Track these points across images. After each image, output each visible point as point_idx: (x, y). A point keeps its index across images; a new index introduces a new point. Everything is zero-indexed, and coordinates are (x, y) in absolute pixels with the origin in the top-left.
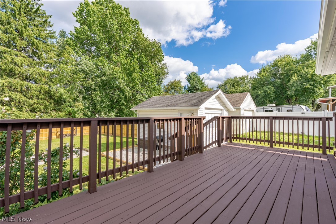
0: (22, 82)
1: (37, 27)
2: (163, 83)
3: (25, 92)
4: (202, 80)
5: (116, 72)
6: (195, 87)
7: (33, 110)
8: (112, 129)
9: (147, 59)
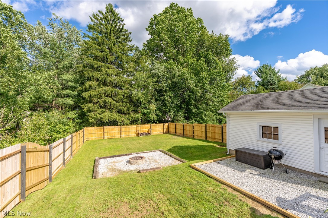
0: (112, 89)
1: (121, 43)
2: (232, 79)
3: (113, 96)
4: (278, 72)
5: (184, 73)
6: (270, 82)
7: (119, 112)
8: (184, 129)
9: (214, 56)
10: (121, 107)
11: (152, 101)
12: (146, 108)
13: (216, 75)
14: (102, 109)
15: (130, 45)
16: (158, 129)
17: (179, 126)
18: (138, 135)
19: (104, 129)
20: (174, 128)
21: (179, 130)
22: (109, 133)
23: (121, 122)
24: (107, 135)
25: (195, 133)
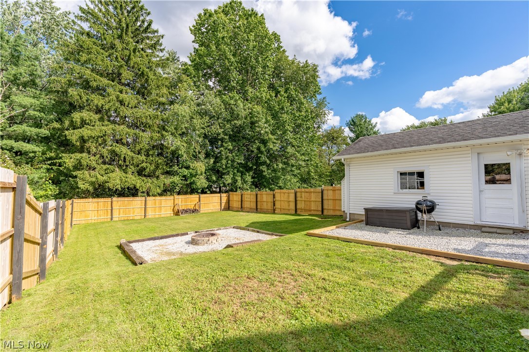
2: (321, 130)
7: (141, 172)
8: (257, 201)
9: (298, 92)
10: (144, 165)
11: (200, 155)
12: (188, 168)
13: (302, 120)
14: (106, 165)
15: (161, 57)
16: (212, 203)
17: (249, 196)
18: (177, 213)
19: (112, 202)
20: (240, 200)
21: (248, 203)
22: (122, 211)
23: (144, 190)
24: (118, 213)
25: (278, 205)
